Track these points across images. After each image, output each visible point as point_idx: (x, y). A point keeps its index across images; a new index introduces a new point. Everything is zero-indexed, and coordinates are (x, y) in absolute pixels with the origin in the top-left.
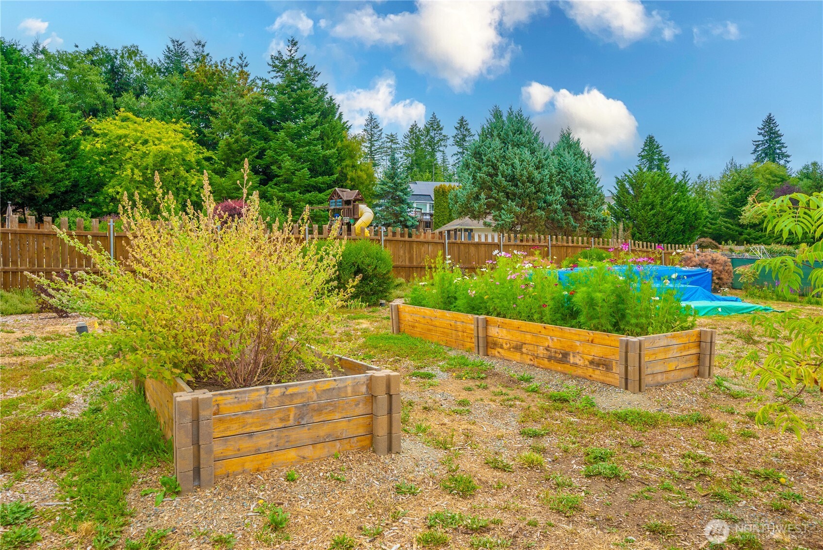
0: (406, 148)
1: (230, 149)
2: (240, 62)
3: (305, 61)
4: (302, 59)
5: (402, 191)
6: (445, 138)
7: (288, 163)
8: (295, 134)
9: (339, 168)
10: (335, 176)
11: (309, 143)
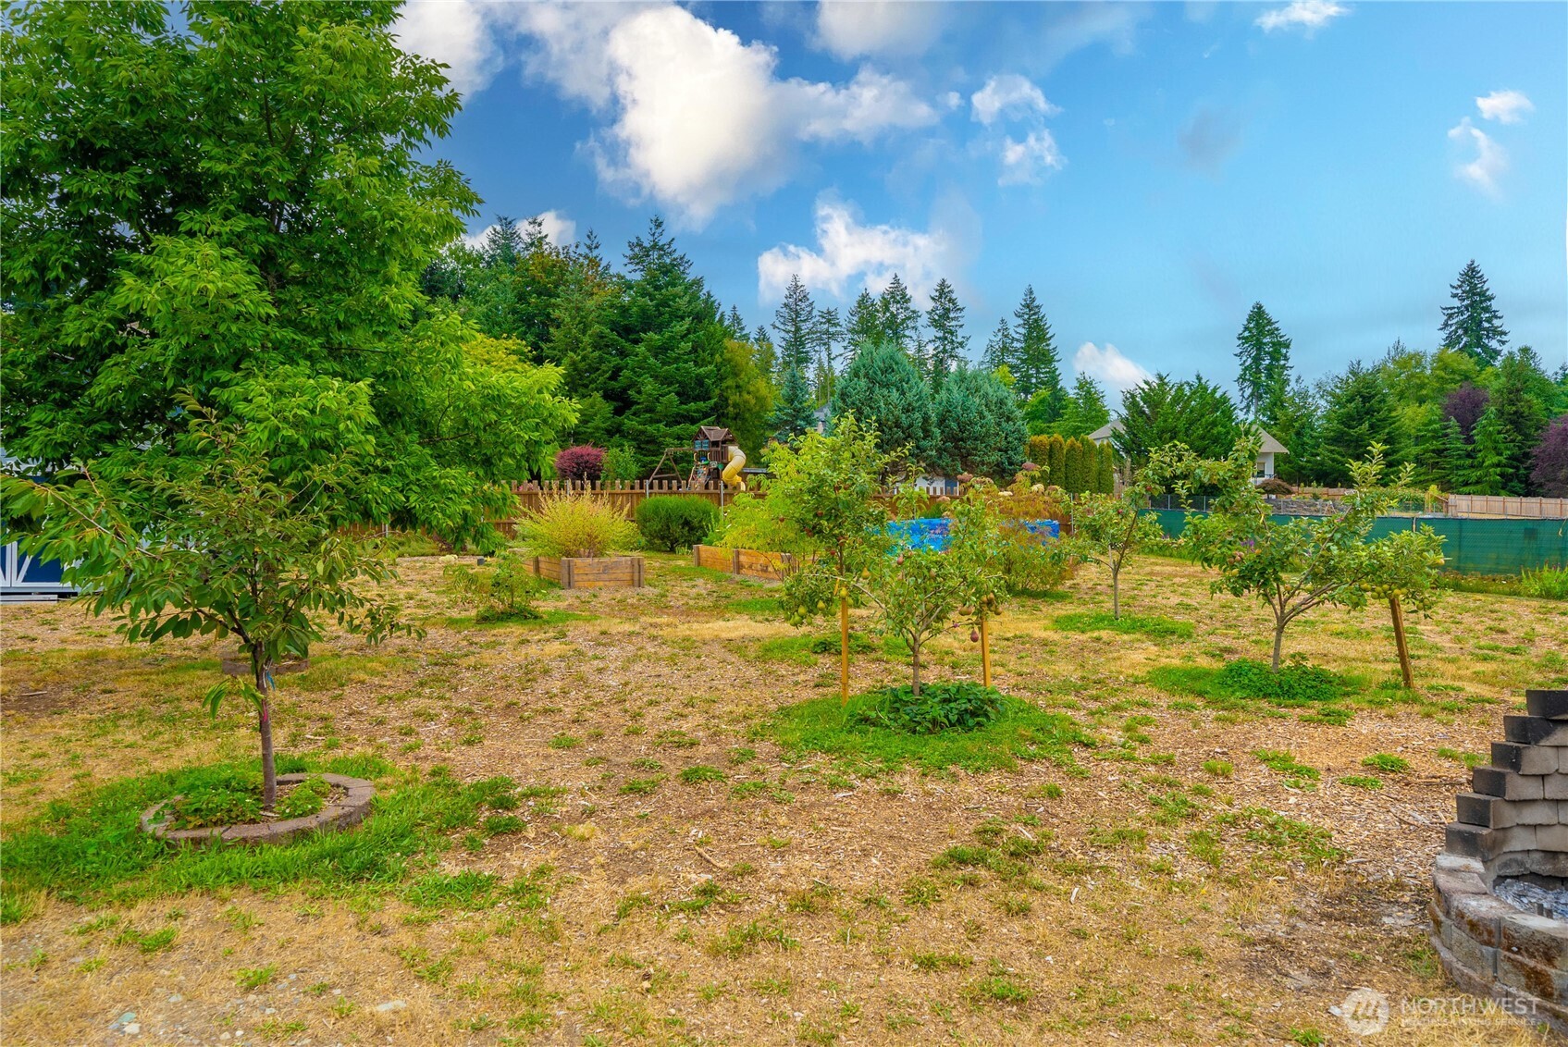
0: (852, 331)
1: (575, 369)
2: (589, 242)
3: (673, 247)
4: (670, 244)
5: (804, 419)
6: (915, 315)
7: (649, 386)
8: (659, 348)
9: (717, 391)
10: (713, 401)
11: (677, 360)
